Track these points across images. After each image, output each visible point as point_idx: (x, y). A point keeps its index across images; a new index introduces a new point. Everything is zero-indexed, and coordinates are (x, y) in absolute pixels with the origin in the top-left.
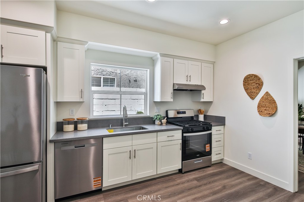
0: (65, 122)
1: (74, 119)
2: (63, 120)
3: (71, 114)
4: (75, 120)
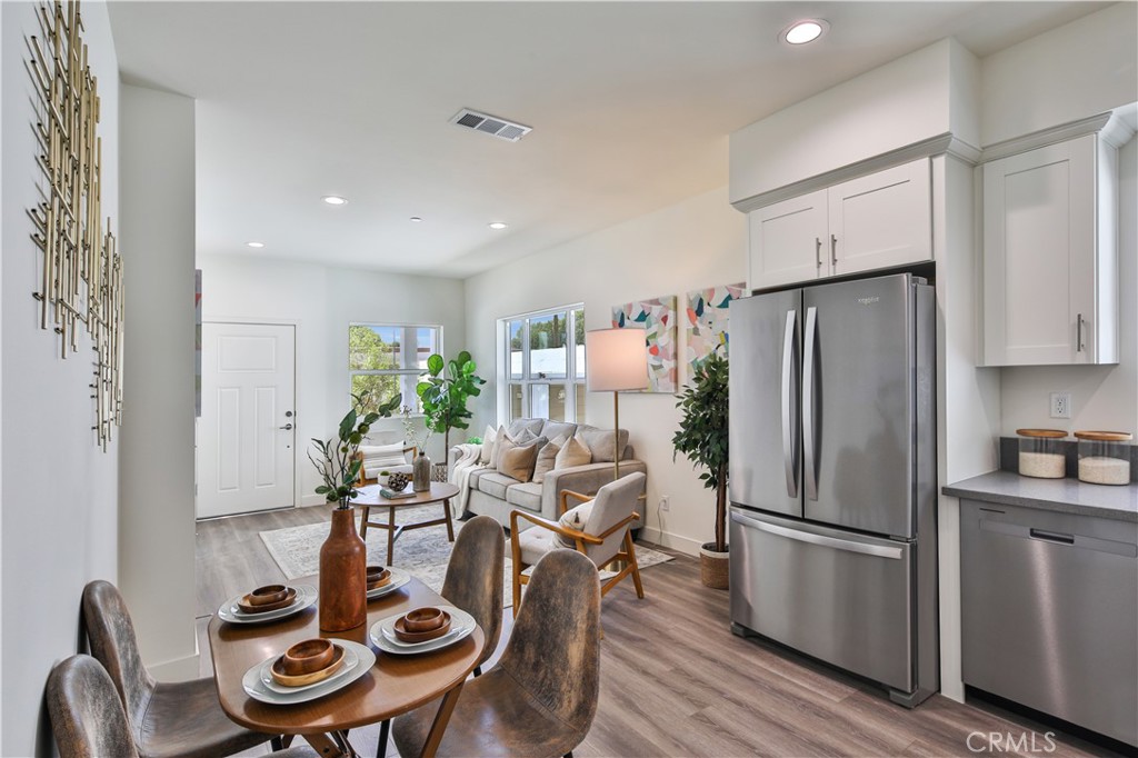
0: (1023, 440)
1: (1066, 434)
2: (1019, 432)
3: (1054, 414)
4: (1067, 439)
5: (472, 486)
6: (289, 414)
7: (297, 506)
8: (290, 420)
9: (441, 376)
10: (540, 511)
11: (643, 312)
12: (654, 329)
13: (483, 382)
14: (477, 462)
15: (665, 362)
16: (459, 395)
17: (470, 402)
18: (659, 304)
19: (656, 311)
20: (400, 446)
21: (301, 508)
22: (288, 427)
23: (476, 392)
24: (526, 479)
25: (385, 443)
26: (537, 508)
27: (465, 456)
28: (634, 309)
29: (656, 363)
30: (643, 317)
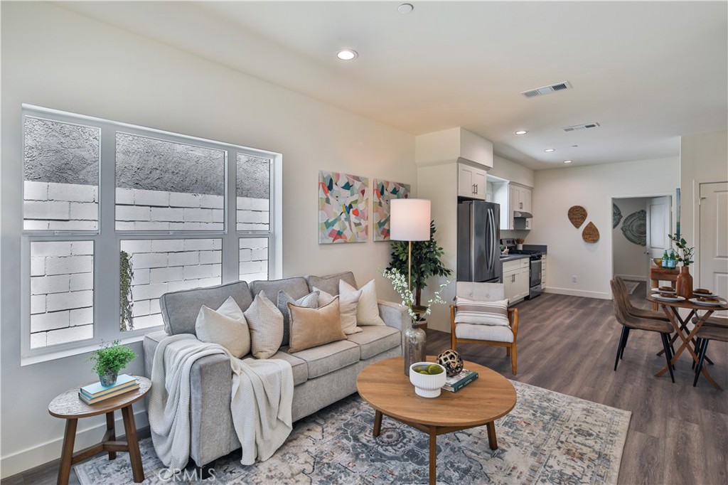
11: (348, 183)
12: (356, 197)
15: (362, 221)
18: (359, 181)
19: (357, 185)
28: (341, 178)
29: (357, 222)
30: (347, 186)
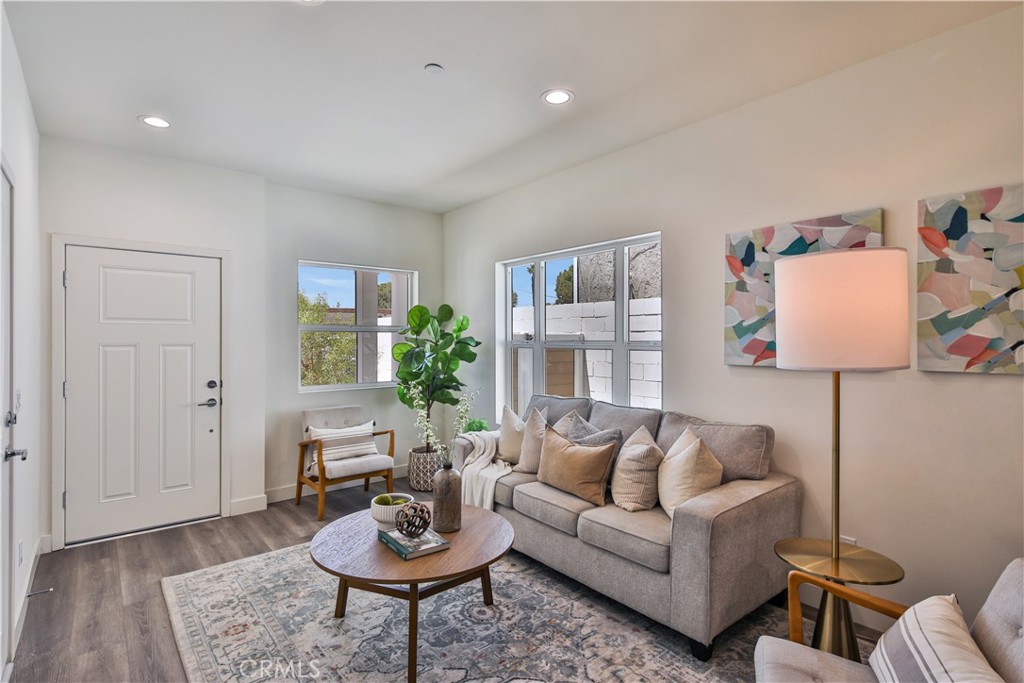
5: (499, 500)
6: (211, 384)
7: (225, 514)
8: (214, 394)
9: (424, 335)
10: (668, 572)
11: (801, 239)
13: (478, 344)
14: (494, 461)
16: (448, 361)
17: (462, 371)
19: (833, 234)
20: (367, 428)
21: (231, 518)
22: (211, 403)
23: (471, 358)
24: (601, 499)
25: (348, 424)
26: (661, 566)
27: (477, 452)
28: (777, 235)
30: (799, 247)
